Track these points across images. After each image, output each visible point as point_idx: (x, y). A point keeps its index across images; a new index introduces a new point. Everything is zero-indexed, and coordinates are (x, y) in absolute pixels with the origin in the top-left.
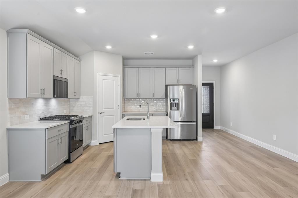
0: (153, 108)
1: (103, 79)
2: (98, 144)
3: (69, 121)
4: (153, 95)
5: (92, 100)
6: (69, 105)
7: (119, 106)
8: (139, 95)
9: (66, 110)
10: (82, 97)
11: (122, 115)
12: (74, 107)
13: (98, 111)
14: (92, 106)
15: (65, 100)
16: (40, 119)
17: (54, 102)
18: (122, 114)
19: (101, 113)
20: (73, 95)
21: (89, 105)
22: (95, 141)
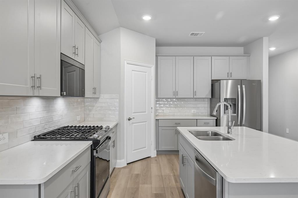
0: (193, 110)
1: (133, 70)
2: (127, 165)
3: (90, 143)
4: (195, 93)
5: (118, 100)
6: (83, 108)
7: (152, 108)
8: (176, 93)
9: (80, 116)
10: (102, 96)
11: (156, 121)
12: (90, 110)
13: (126, 117)
14: (118, 109)
15: (79, 100)
16: (35, 137)
17: (60, 104)
18: (156, 119)
19: (129, 119)
20: (92, 93)
21: (113, 108)
22: (123, 160)
